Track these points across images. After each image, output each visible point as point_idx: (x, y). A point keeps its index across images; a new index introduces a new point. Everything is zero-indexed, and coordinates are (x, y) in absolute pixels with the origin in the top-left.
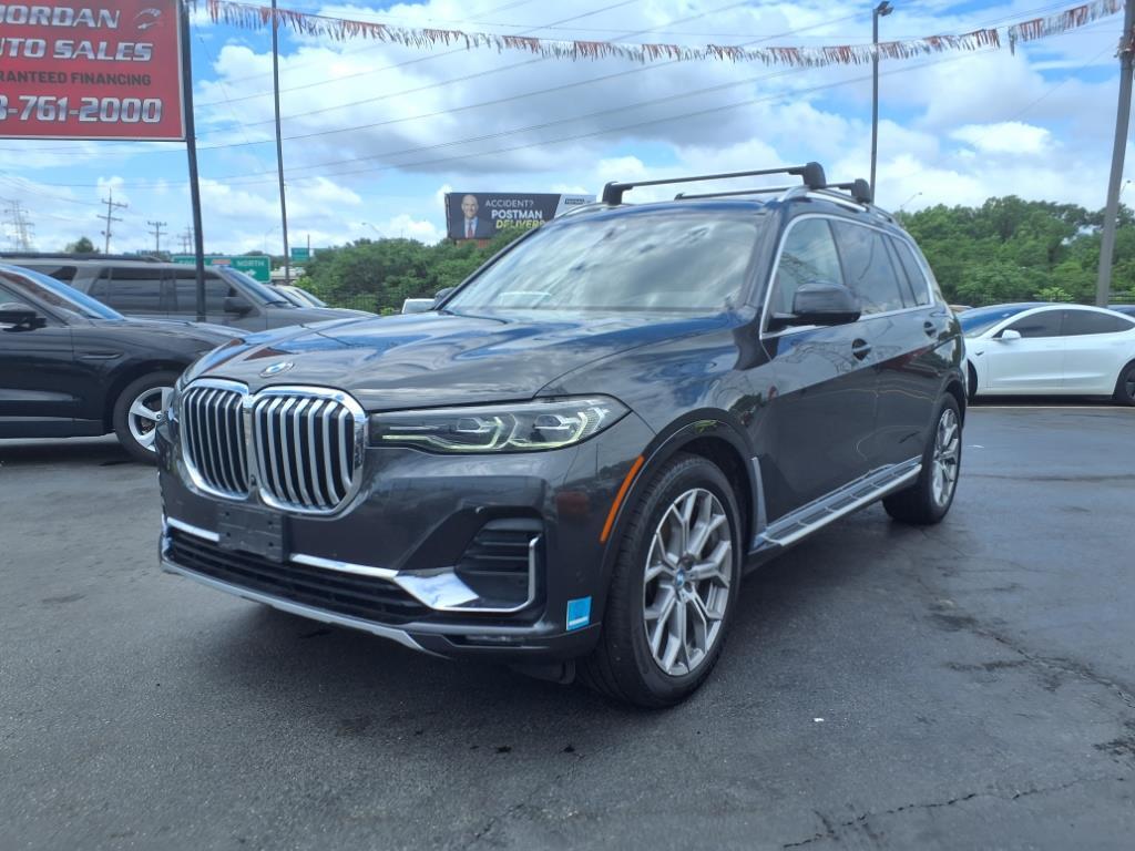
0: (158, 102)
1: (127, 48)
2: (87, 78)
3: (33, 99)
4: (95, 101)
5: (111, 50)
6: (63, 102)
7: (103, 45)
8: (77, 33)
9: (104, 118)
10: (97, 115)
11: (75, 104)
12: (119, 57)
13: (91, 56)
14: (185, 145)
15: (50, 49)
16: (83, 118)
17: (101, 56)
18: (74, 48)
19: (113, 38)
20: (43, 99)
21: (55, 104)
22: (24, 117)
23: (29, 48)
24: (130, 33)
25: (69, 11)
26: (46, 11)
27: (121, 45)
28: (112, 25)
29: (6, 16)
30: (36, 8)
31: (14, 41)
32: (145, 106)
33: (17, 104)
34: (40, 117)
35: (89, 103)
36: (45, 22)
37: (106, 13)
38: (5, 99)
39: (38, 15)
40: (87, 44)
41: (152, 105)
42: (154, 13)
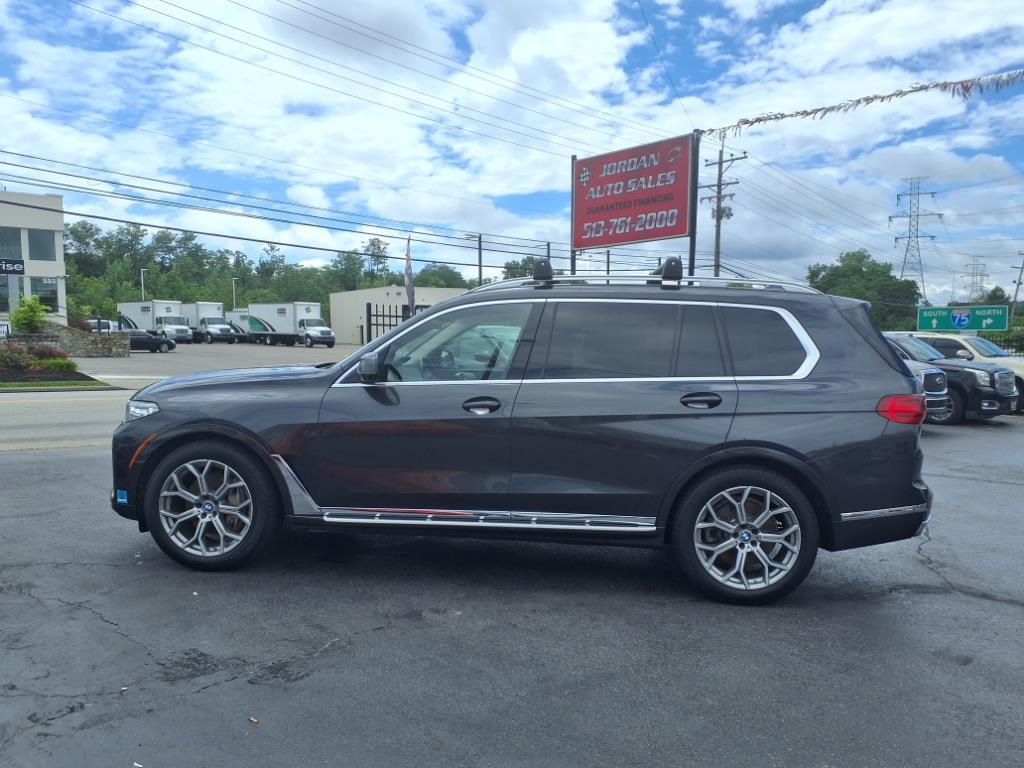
0: (676, 211)
1: (662, 177)
2: (642, 202)
3: (615, 220)
4: (644, 216)
5: (654, 181)
6: (629, 220)
7: (651, 178)
8: (637, 174)
9: (647, 228)
10: (644, 226)
11: (635, 221)
12: (658, 184)
13: (644, 187)
14: (688, 239)
15: (626, 187)
16: (637, 229)
17: (649, 186)
18: (637, 183)
19: (654, 171)
20: (620, 219)
21: (624, 222)
22: (610, 233)
23: (616, 189)
24: (664, 167)
25: (635, 160)
26: (625, 162)
27: (660, 176)
28: (656, 163)
29: (607, 171)
30: (620, 163)
31: (610, 186)
32: (668, 216)
33: (608, 225)
34: (618, 232)
35: (641, 218)
36: (624, 170)
37: (653, 156)
38: (603, 223)
39: (621, 167)
40: (643, 179)
41: (673, 213)
42: (678, 149)
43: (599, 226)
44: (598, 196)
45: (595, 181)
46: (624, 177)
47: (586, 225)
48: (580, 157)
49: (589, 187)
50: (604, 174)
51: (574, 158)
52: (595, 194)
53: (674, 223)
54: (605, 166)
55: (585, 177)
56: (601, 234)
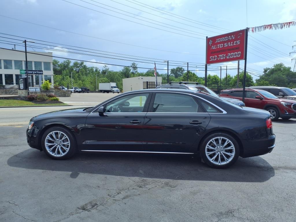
0: (240, 52)
1: (236, 42)
2: (229, 50)
3: (220, 55)
4: (230, 54)
5: (233, 44)
6: (225, 55)
8: (227, 42)
9: (231, 57)
10: (230, 57)
11: (227, 55)
12: (234, 44)
13: (230, 45)
14: (244, 61)
15: (224, 45)
16: (227, 58)
17: (231, 45)
18: (227, 44)
19: (233, 41)
20: (222, 55)
21: (223, 56)
22: (219, 59)
23: (220, 46)
24: (236, 39)
25: (227, 37)
26: (224, 38)
27: (235, 42)
28: (233, 38)
29: (218, 41)
30: (222, 38)
31: (219, 45)
32: (238, 54)
33: (218, 57)
34: (221, 59)
35: (229, 55)
36: (223, 40)
37: (233, 36)
38: (216, 56)
39: (222, 39)
40: (229, 43)
41: (239, 53)
42: (241, 34)
43: (215, 57)
44: (215, 48)
45: (213, 44)
46: (224, 42)
47: (211, 57)
48: (209, 37)
49: (212, 46)
50: (217, 42)
51: (207, 37)
52: (214, 48)
53: (240, 56)
54: (217, 39)
55: (210, 43)
56: (216, 59)
